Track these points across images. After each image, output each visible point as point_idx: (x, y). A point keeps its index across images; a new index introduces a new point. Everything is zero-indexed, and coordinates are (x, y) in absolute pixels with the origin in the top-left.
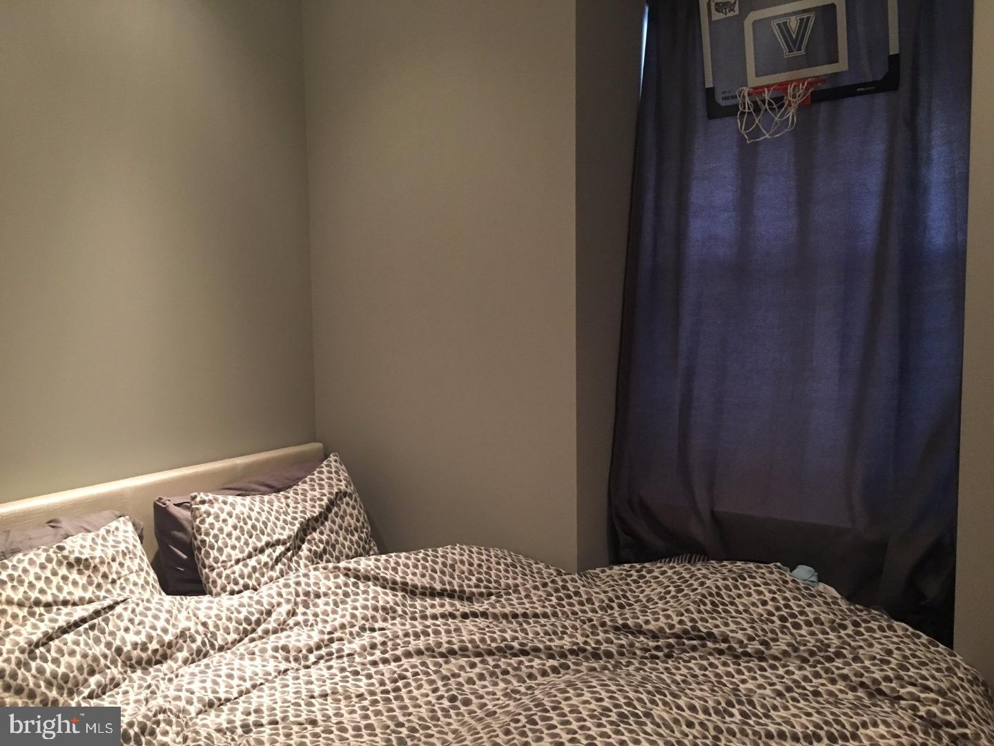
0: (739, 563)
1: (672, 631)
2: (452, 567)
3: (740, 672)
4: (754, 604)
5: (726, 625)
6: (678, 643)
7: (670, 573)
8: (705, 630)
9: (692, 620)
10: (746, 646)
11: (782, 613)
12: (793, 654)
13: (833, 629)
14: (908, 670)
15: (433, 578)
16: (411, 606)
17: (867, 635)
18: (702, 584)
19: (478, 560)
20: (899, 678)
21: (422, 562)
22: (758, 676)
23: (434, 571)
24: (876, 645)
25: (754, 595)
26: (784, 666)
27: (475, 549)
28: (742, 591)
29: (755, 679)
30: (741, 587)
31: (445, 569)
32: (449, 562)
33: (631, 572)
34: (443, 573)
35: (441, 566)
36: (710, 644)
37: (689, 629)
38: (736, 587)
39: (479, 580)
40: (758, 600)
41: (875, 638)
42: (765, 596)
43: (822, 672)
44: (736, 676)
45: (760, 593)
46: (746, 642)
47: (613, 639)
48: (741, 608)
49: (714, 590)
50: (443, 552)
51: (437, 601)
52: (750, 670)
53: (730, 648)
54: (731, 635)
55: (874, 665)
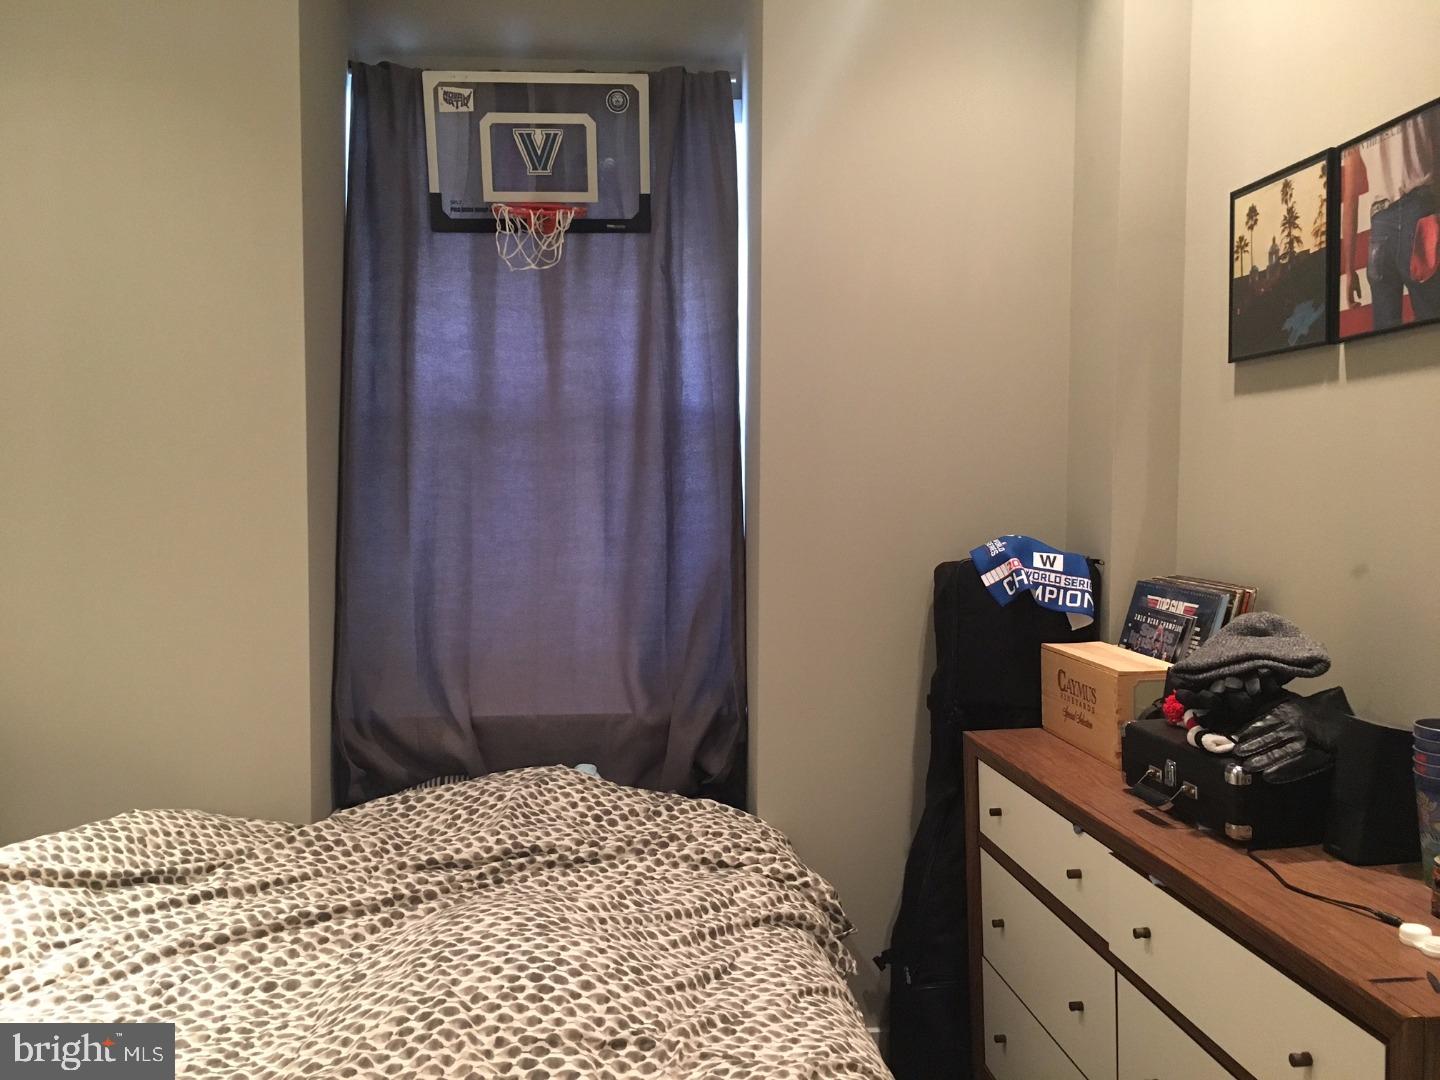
0: (527, 770)
1: (489, 855)
2: (142, 841)
3: (582, 879)
4: (564, 809)
5: (548, 834)
6: (503, 866)
7: (448, 796)
8: (529, 845)
9: (512, 837)
10: (577, 851)
11: (596, 812)
12: (628, 849)
13: (649, 818)
14: (740, 837)
15: (119, 861)
16: (102, 904)
17: (682, 818)
18: (501, 798)
19: (175, 827)
20: (736, 846)
21: (96, 840)
22: (602, 879)
23: (118, 850)
24: (695, 824)
25: (562, 798)
26: (623, 862)
27: (162, 813)
28: (548, 797)
29: (599, 882)
30: (545, 793)
31: (132, 846)
32: (135, 835)
33: (394, 806)
34: (131, 851)
35: (126, 842)
36: (539, 859)
37: (510, 847)
38: (541, 794)
39: (186, 853)
40: (567, 803)
41: (691, 819)
42: (573, 797)
43: (663, 859)
44: (579, 883)
45: (567, 795)
46: (574, 847)
47: (426, 877)
48: (553, 815)
49: (521, 801)
50: (121, 822)
51: (139, 890)
52: (591, 874)
53: (561, 857)
54: (558, 843)
55: (709, 840)
